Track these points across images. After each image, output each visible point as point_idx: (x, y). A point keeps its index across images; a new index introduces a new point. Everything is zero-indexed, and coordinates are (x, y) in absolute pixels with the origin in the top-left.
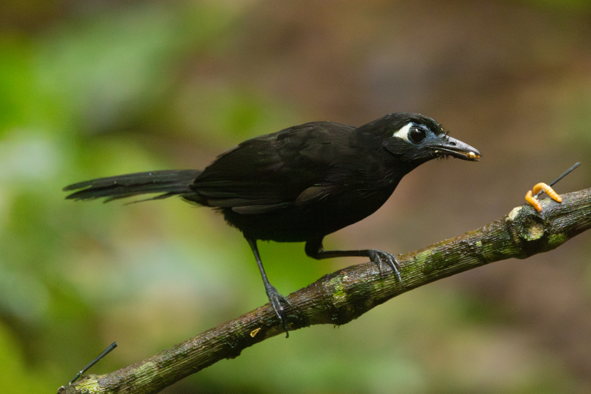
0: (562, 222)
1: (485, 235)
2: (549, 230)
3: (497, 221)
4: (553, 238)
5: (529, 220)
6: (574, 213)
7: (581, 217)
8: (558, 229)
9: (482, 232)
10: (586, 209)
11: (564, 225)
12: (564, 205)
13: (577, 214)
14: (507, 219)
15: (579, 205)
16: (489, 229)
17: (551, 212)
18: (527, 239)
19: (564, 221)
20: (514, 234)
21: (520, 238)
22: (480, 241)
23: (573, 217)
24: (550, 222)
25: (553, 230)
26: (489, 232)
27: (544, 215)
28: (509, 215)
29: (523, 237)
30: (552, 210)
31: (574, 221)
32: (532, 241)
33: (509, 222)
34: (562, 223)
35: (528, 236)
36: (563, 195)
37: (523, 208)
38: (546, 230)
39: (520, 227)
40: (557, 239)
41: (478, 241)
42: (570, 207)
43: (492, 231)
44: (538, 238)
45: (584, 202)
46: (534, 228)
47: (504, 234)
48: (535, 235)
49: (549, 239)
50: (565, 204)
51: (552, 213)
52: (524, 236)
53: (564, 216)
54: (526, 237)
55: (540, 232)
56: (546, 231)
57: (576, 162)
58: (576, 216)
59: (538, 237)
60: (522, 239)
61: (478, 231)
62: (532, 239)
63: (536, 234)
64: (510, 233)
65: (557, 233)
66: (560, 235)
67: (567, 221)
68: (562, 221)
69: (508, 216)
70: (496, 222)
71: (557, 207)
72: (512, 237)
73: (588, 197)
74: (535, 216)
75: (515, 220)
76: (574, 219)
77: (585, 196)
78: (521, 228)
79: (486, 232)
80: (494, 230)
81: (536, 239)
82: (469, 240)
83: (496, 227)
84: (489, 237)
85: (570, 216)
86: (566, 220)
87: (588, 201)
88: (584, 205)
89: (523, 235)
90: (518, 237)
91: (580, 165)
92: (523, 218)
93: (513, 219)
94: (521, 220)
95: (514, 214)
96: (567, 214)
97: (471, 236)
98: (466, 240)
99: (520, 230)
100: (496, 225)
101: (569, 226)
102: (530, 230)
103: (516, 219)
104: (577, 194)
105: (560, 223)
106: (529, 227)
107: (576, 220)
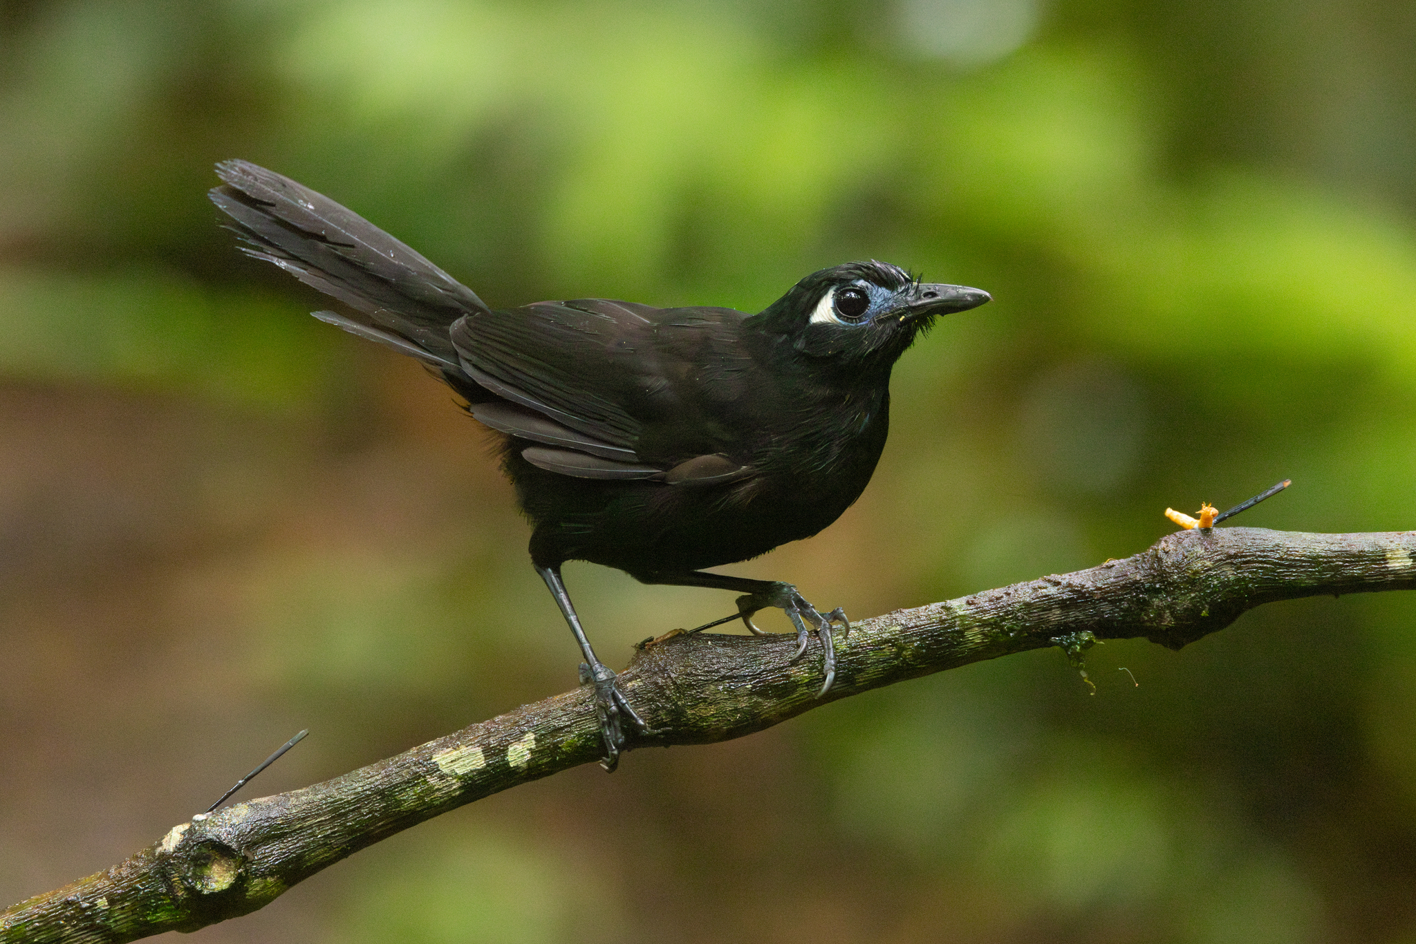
0: (273, 853)
1: (115, 884)
2: (246, 871)
3: (139, 854)
4: (256, 887)
5: (204, 850)
6: (298, 834)
7: (313, 842)
8: (268, 867)
9: (108, 878)
10: (323, 825)
11: (277, 860)
12: (276, 818)
13: (303, 836)
14: (159, 850)
15: (309, 817)
16: (122, 872)
17: (249, 832)
18: (202, 891)
19: (278, 850)
20: (174, 882)
21: (186, 889)
22: (104, 898)
23: (295, 841)
24: (249, 854)
25: (255, 870)
26: (123, 879)
27: (235, 840)
28: (164, 841)
29: (193, 888)
30: (252, 830)
31: (298, 850)
32: (213, 895)
33: (164, 857)
34: (274, 854)
35: (203, 885)
36: (274, 796)
37: (191, 827)
38: (239, 871)
39: (186, 866)
40: (263, 889)
41: (101, 898)
42: (289, 822)
43: (128, 877)
44: (224, 888)
45: (318, 810)
46: (216, 868)
47: (154, 881)
48: (217, 881)
49: (247, 890)
50: (278, 815)
51: (253, 835)
52: (196, 884)
53: (277, 841)
54: (199, 887)
55: (229, 874)
56: (240, 874)
57: (301, 730)
58: (300, 840)
59: (225, 886)
60: (191, 890)
61: (100, 878)
62: (214, 890)
63: (219, 879)
64: (165, 877)
65: (263, 876)
66: (270, 880)
67: (284, 851)
68: (272, 851)
69: (161, 845)
70: (137, 858)
71: (263, 821)
72: (171, 888)
73: (324, 799)
74: (216, 842)
75: (175, 852)
76: (298, 845)
77: (319, 797)
78: (189, 868)
79: (117, 878)
80: (132, 874)
81: (220, 889)
82: (82, 896)
83: (136, 866)
84: (122, 888)
85: (290, 839)
86: (281, 849)
87: (326, 808)
88: (319, 815)
89: (192, 882)
90: (182, 886)
91: (308, 734)
92: (193, 847)
93: (172, 850)
94: (187, 851)
95: (173, 839)
96: (283, 835)
97: (86, 888)
98: (76, 896)
99: (187, 873)
100: (137, 864)
101: (289, 862)
102: (207, 872)
103: (178, 849)
104: (303, 795)
105: (269, 856)
106: (205, 865)
107: (303, 847)
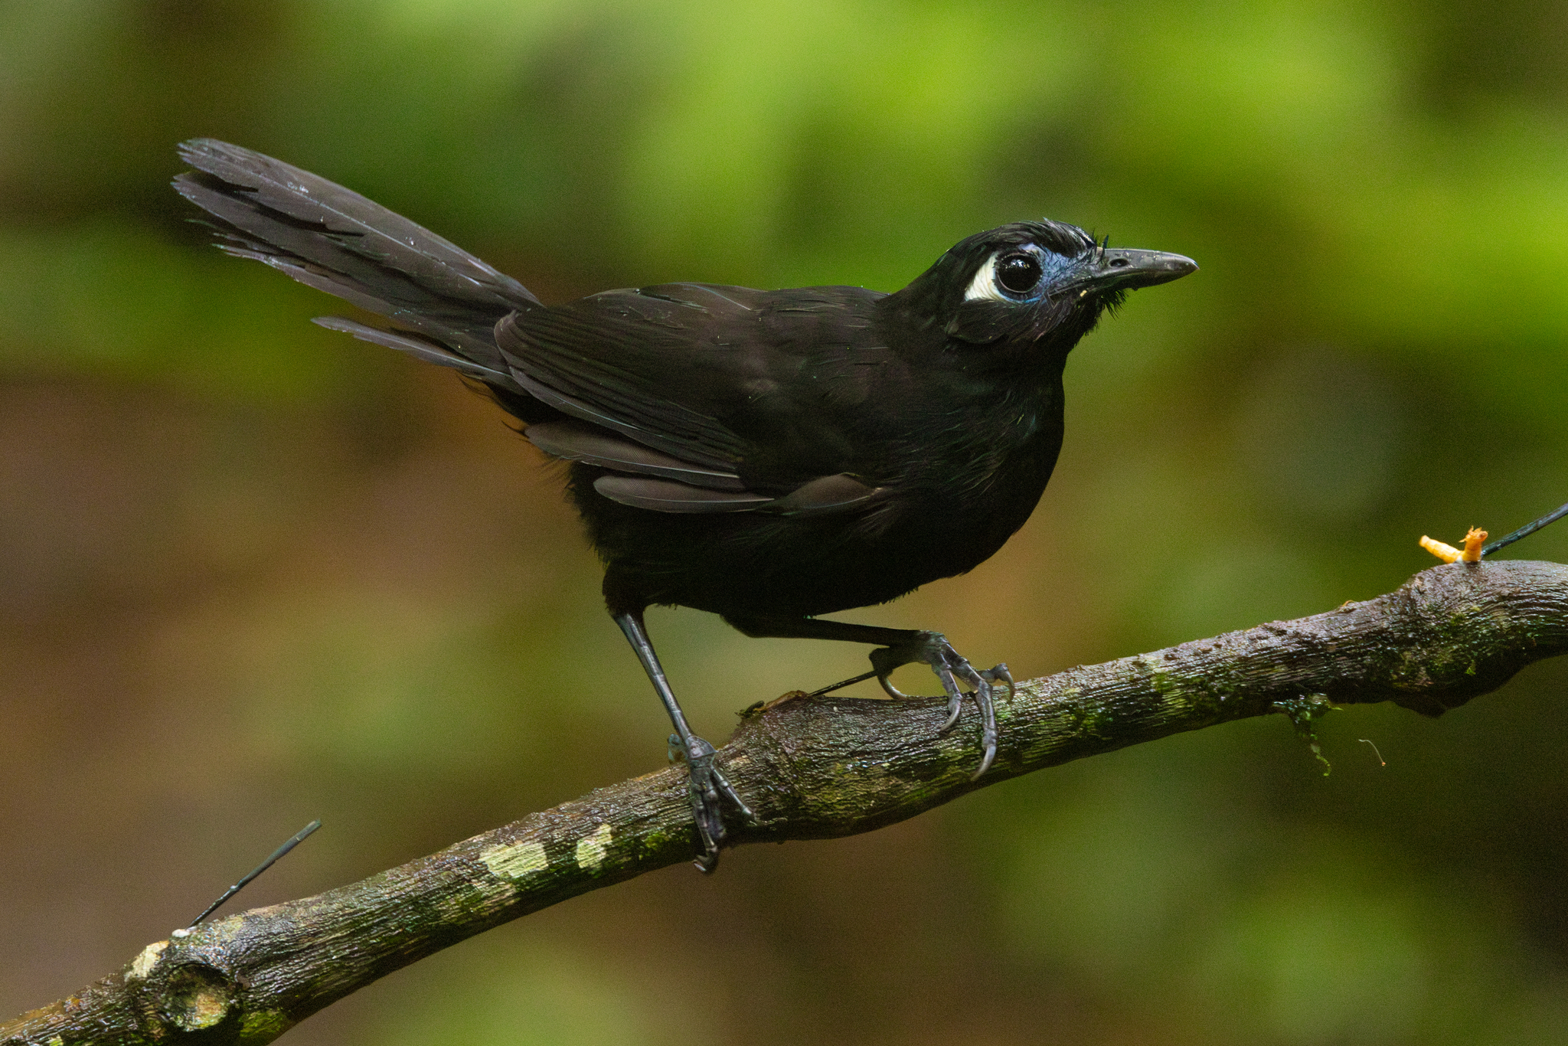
0: (275, 979)
1: (72, 1019)
2: (240, 1002)
3: (103, 980)
4: (253, 1021)
5: (187, 975)
6: (307, 954)
7: (327, 964)
8: (266, 999)
9: (64, 1012)
10: (339, 943)
11: (280, 988)
12: (279, 933)
13: (314, 957)
14: (129, 975)
15: (321, 932)
16: (81, 1004)
17: (245, 952)
18: (183, 1027)
19: (280, 975)
20: (148, 1016)
21: (163, 1025)
22: (59, 1037)
23: (304, 964)
24: (243, 980)
25: (252, 1001)
26: (82, 1012)
27: (226, 962)
28: (135, 964)
29: (173, 1023)
30: (248, 949)
31: (307, 975)
32: (198, 1033)
33: (136, 983)
34: (277, 981)
35: (185, 1020)
36: (276, 906)
37: (169, 946)
38: (232, 1001)
39: (163, 995)
40: (262, 1025)
41: (55, 1037)
42: (296, 940)
43: (89, 1009)
44: (213, 1024)
45: (333, 924)
46: (201, 997)
47: (122, 1015)
48: (204, 1015)
49: (241, 1026)
50: (281, 930)
51: (249, 956)
52: (176, 1019)
53: (279, 963)
54: (180, 1022)
55: (218, 1006)
56: (233, 1006)
57: (310, 822)
58: (310, 962)
59: (213, 1022)
60: (170, 1027)
61: (53, 1011)
62: (199, 1026)
63: (206, 1012)
64: (138, 1011)
65: (263, 1008)
66: (271, 1013)
67: (289, 976)
68: (274, 976)
69: (131, 968)
70: (100, 985)
71: (261, 938)
72: (143, 1022)
73: (341, 910)
74: (202, 964)
75: (149, 977)
76: (307, 969)
77: (335, 906)
78: (166, 998)
79: (75, 1012)
80: (94, 1006)
81: (206, 1025)
82: (30, 1034)
83: (100, 996)
84: (82, 1024)
85: (296, 961)
86: (286, 973)
87: (343, 921)
88: (334, 931)
89: (172, 1016)
90: (158, 1022)
91: (321, 826)
92: (171, 972)
93: (145, 975)
94: (165, 977)
95: (147, 961)
96: (288, 956)
97: (34, 1024)
98: (22, 1033)
99: (165, 1004)
100: (101, 993)
101: (297, 989)
102: (190, 1003)
103: (153, 974)
104: (313, 904)
105: (270, 983)
106: (189, 994)
107: (312, 972)
